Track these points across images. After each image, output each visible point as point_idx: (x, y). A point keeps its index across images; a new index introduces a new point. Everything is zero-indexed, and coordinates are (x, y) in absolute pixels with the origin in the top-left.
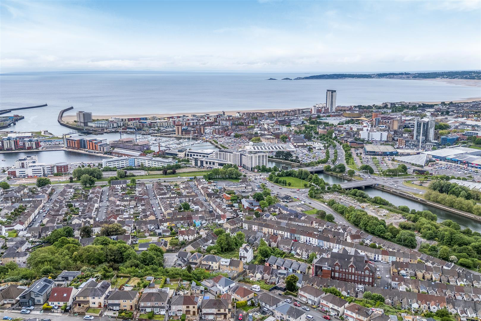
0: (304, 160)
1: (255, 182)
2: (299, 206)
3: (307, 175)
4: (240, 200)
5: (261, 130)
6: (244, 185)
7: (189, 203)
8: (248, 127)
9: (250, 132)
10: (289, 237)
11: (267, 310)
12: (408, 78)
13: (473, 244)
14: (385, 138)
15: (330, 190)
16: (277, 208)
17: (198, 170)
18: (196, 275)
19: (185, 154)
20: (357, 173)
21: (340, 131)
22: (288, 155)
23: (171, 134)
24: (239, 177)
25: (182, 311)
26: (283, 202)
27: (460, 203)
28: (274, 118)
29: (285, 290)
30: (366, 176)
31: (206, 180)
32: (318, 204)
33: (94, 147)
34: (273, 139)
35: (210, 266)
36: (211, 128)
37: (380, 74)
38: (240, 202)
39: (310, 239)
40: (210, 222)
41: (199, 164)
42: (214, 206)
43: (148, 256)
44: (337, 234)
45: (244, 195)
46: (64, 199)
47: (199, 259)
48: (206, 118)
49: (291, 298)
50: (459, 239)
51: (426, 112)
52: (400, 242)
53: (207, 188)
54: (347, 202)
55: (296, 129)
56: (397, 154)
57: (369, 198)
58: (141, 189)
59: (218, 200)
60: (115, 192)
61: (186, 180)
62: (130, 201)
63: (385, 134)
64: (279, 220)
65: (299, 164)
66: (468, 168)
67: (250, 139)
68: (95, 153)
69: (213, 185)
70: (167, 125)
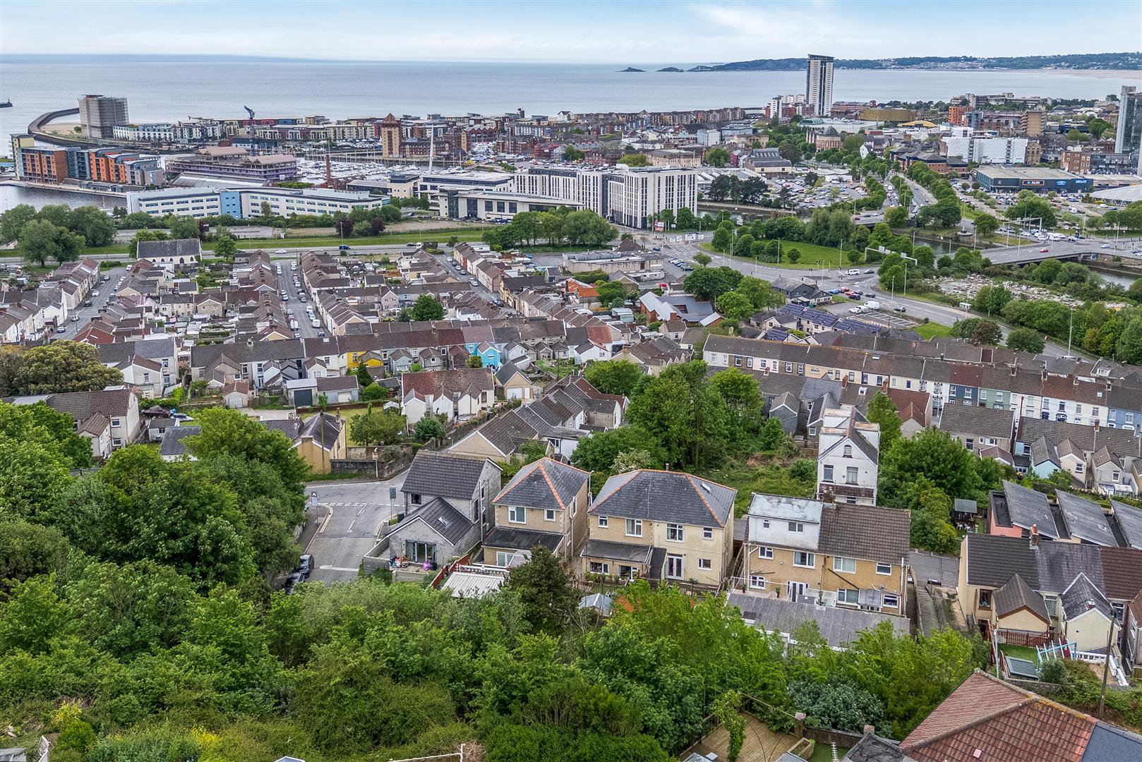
2: (862, 317)
3: (846, 228)
4: (634, 298)
5: (644, 141)
6: (637, 258)
12: (973, 67)
16: (793, 320)
17: (459, 227)
19: (414, 188)
21: (877, 143)
22: (752, 187)
23: (367, 154)
24: (609, 243)
26: (796, 303)
31: (492, 249)
32: (932, 309)
33: (113, 173)
34: (686, 156)
35: (659, 554)
36: (488, 144)
38: (637, 305)
39: (1062, 407)
40: (545, 355)
41: (463, 211)
45: (642, 284)
47: (566, 504)
48: (472, 122)
56: (1087, 186)
58: (250, 270)
60: (147, 275)
62: (199, 299)
63: (1020, 143)
67: (613, 160)
68: (115, 190)
69: (519, 262)
70: (358, 135)
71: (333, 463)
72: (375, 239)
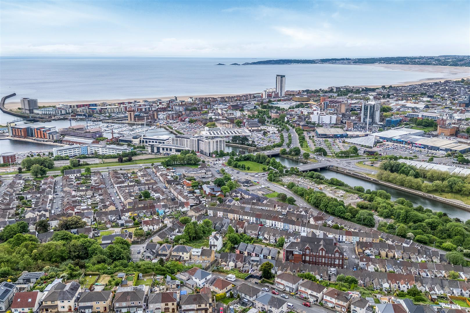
0: (259, 144)
1: (214, 168)
2: (259, 190)
3: (265, 159)
4: (201, 186)
5: (216, 115)
6: (204, 171)
7: (149, 191)
8: (202, 112)
9: (204, 117)
10: (254, 222)
11: (247, 301)
12: (349, 63)
13: (427, 220)
14: (334, 121)
15: (288, 173)
16: (239, 193)
17: (155, 157)
18: (169, 268)
19: (140, 141)
20: (312, 156)
21: (291, 115)
22: (244, 139)
23: (123, 120)
24: (198, 163)
25: (160, 309)
26: (244, 186)
27: (410, 182)
28: (226, 103)
29: (261, 278)
30: (320, 158)
31: (164, 167)
32: (278, 187)
33: (42, 135)
34: (228, 124)
35: (181, 256)
36: (164, 114)
37: (324, 59)
38: (201, 189)
39: (275, 223)
40: (174, 210)
41: (156, 151)
42: (176, 194)
43: (115, 250)
44: (299, 217)
45: (204, 180)
46: (14, 191)
47: (168, 250)
48: (158, 103)
49: (269, 286)
50: (414, 216)
51: (369, 95)
52: (359, 221)
53: (166, 175)
54: (306, 185)
55: (249, 113)
56: (347, 136)
57: (326, 179)
58: (97, 178)
59: (179, 187)
60: (69, 181)
61: (143, 167)
62: (86, 190)
63: (334, 117)
64: (243, 205)
65: (256, 148)
66: (413, 148)
67: (205, 124)
68: (44, 141)
69: (172, 172)
70: (119, 111)
71: (132, 241)
72: (129, 163)
